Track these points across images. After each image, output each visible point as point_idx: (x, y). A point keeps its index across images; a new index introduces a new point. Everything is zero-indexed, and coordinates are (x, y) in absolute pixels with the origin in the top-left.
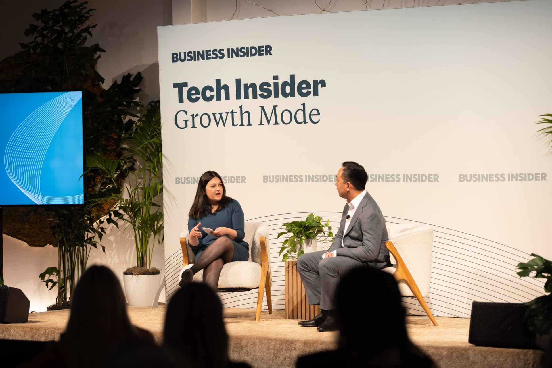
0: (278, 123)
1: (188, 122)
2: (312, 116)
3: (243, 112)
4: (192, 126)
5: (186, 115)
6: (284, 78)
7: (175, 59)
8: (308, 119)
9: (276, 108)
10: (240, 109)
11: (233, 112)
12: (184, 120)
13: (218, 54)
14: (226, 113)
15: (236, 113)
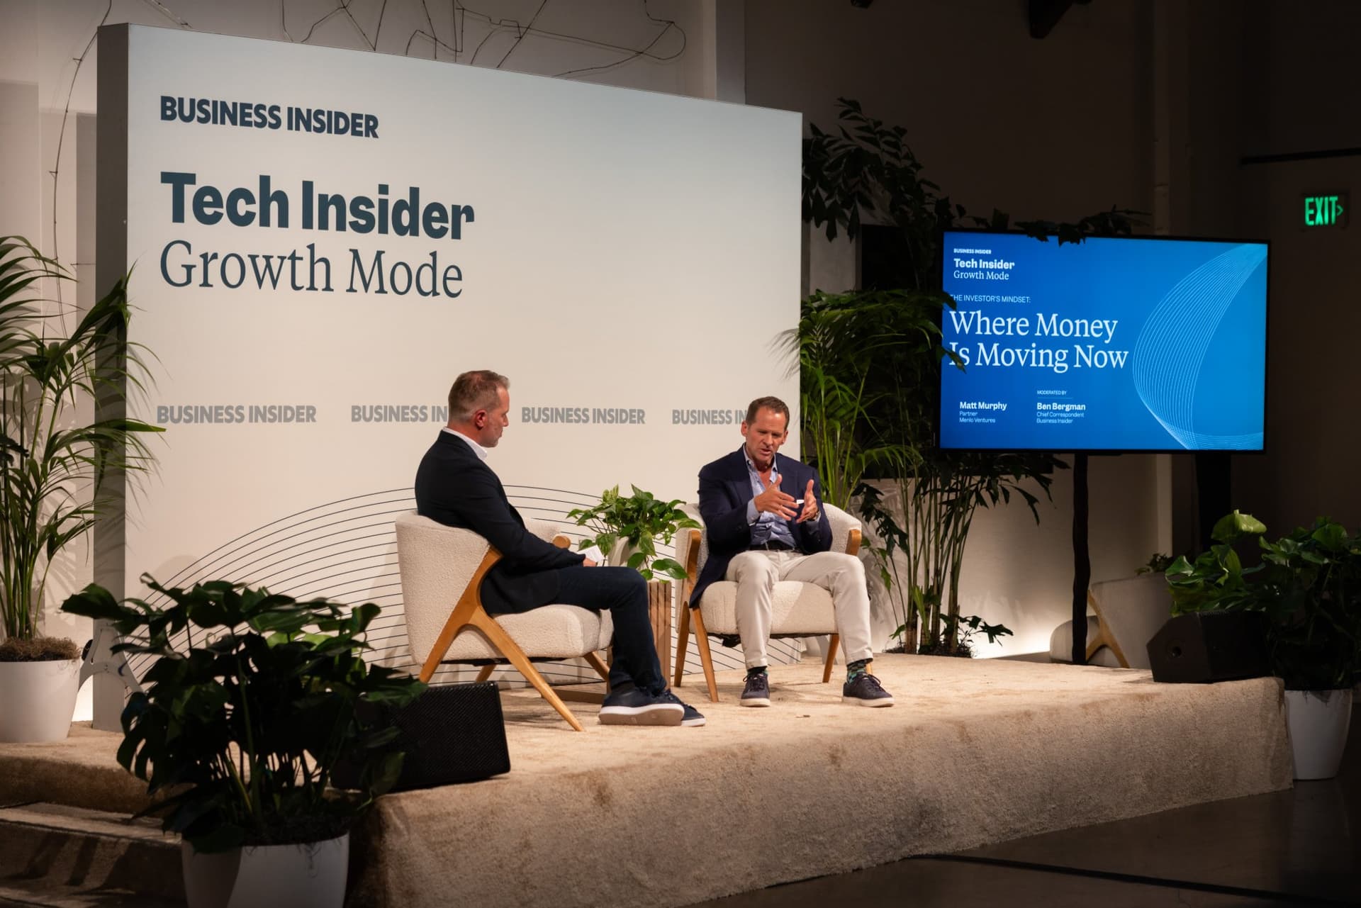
0: (385, 289)
1: (193, 270)
2: (448, 281)
3: (315, 260)
4: (202, 282)
5: (190, 253)
6: (399, 193)
7: (169, 113)
8: (440, 288)
9: (383, 256)
10: (309, 250)
11: (293, 258)
12: (183, 266)
13: (264, 117)
14: (279, 257)
15: (301, 259)
